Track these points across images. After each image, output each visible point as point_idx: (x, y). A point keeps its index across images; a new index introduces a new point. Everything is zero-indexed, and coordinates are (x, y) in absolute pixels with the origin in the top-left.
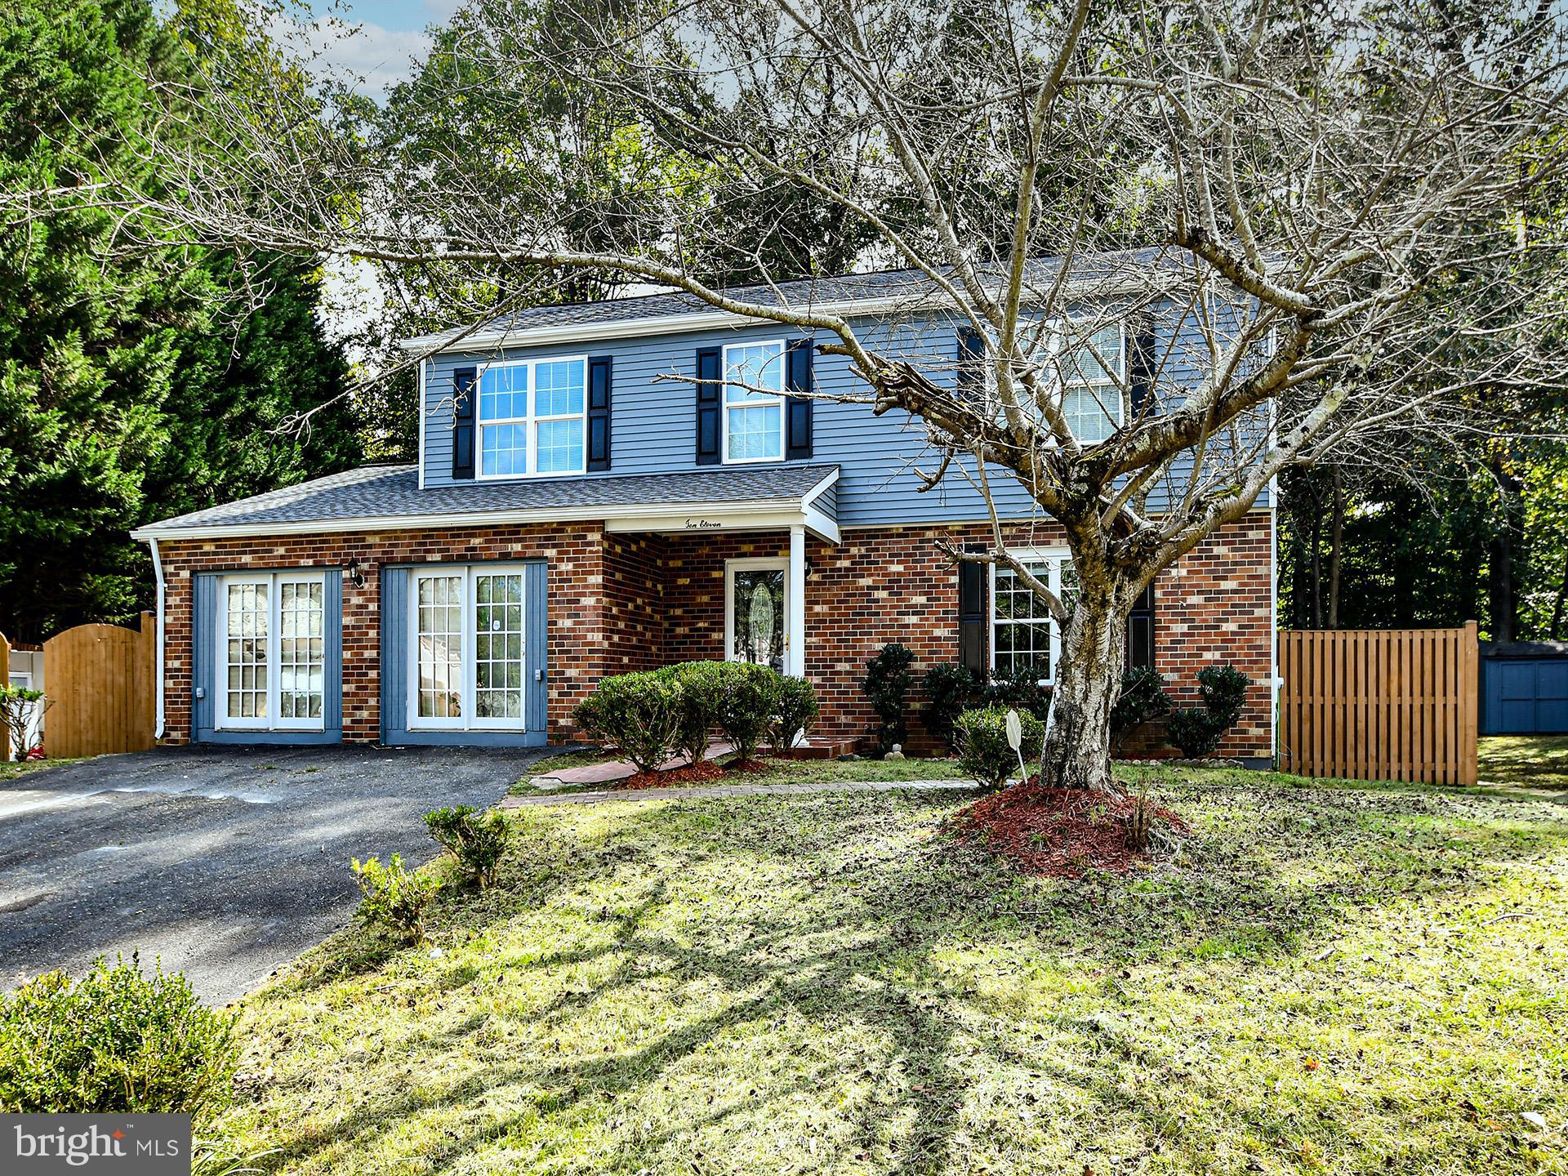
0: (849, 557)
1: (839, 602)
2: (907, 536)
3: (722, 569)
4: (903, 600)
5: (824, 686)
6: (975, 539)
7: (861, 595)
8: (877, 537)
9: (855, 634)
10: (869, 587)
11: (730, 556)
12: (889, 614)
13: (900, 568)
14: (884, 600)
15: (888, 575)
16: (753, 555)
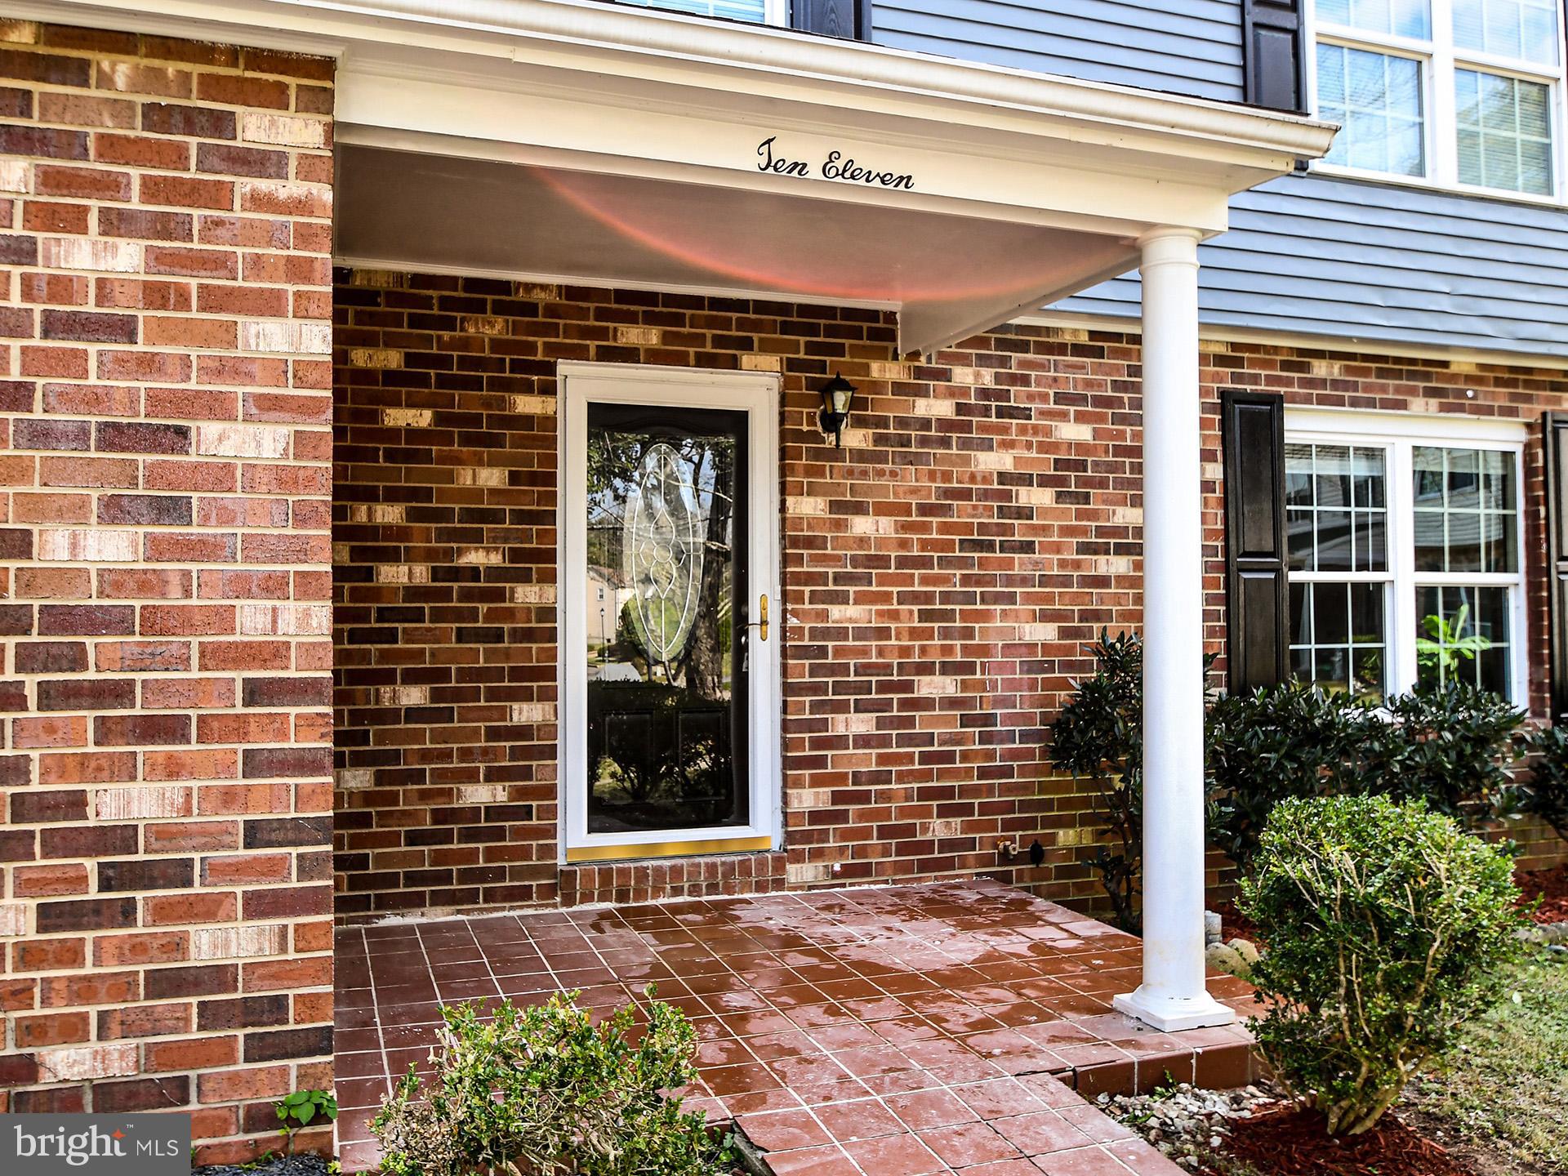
0: (952, 393)
1: (925, 510)
2: (1099, 353)
3: (549, 390)
4: (1093, 515)
5: (884, 741)
6: (1255, 379)
7: (986, 495)
8: (1023, 347)
9: (970, 598)
10: (1003, 477)
11: (579, 354)
12: (1057, 548)
13: (1081, 433)
14: (1045, 512)
15: (1053, 447)
16: (656, 357)
